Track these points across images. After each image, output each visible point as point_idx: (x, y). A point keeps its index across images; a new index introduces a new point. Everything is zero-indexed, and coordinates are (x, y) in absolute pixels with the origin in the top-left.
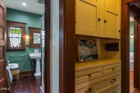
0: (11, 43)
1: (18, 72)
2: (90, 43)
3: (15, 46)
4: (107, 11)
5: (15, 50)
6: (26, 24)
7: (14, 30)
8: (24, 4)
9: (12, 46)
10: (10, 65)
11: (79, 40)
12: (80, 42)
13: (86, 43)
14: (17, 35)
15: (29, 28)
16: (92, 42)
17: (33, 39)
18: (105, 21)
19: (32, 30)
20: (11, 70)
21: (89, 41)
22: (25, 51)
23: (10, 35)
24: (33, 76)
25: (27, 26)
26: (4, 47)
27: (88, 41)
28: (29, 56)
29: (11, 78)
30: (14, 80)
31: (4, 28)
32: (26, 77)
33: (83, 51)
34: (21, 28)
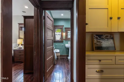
0: (56, 38)
1: (59, 54)
2: (106, 37)
3: (58, 40)
4: (121, 9)
5: (58, 42)
6: (63, 26)
7: (58, 30)
8: (62, 15)
9: (56, 39)
10: (55, 50)
11: (95, 35)
12: (96, 36)
13: (102, 37)
14: (59, 33)
15: (65, 28)
16: (109, 36)
17: (67, 35)
18: (119, 18)
19: (67, 29)
20: (56, 53)
21: (105, 36)
22: (63, 42)
23: (56, 33)
24: (67, 58)
25: (64, 27)
26: (52, 40)
27: (103, 35)
28: (65, 46)
29: (56, 57)
30: (57, 59)
31: (52, 31)
32: (63, 58)
33: (98, 43)
34: (61, 29)
